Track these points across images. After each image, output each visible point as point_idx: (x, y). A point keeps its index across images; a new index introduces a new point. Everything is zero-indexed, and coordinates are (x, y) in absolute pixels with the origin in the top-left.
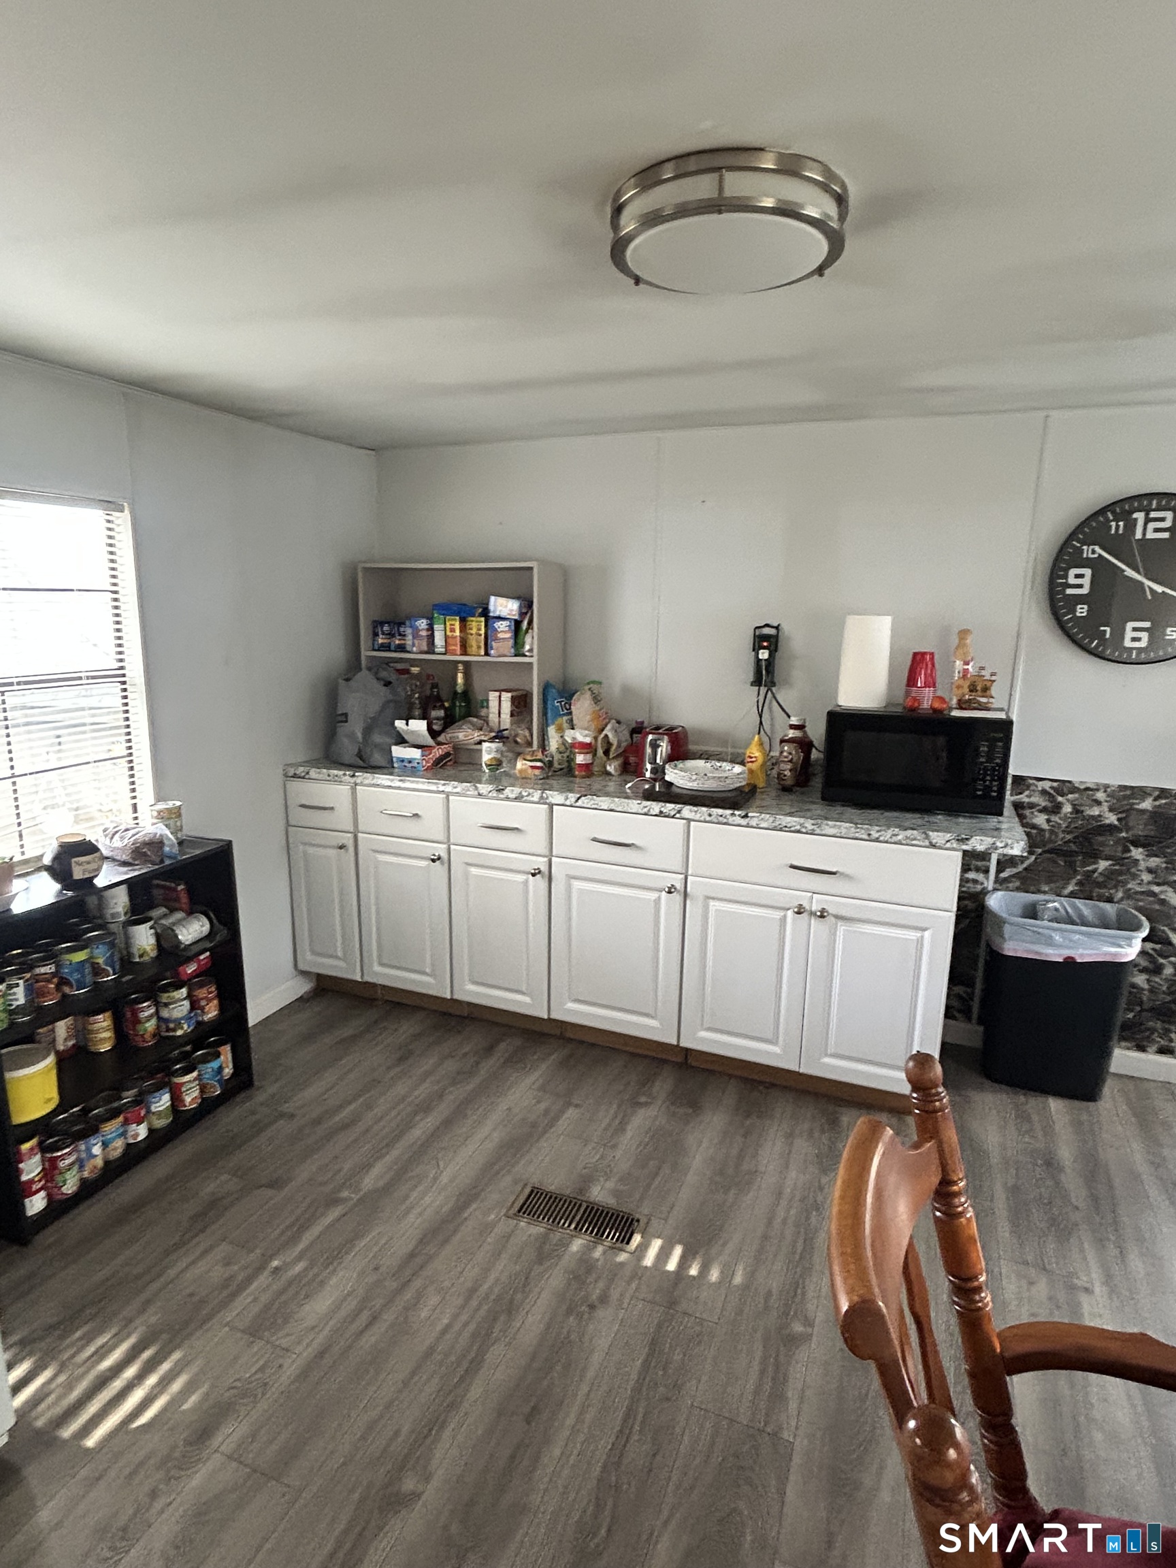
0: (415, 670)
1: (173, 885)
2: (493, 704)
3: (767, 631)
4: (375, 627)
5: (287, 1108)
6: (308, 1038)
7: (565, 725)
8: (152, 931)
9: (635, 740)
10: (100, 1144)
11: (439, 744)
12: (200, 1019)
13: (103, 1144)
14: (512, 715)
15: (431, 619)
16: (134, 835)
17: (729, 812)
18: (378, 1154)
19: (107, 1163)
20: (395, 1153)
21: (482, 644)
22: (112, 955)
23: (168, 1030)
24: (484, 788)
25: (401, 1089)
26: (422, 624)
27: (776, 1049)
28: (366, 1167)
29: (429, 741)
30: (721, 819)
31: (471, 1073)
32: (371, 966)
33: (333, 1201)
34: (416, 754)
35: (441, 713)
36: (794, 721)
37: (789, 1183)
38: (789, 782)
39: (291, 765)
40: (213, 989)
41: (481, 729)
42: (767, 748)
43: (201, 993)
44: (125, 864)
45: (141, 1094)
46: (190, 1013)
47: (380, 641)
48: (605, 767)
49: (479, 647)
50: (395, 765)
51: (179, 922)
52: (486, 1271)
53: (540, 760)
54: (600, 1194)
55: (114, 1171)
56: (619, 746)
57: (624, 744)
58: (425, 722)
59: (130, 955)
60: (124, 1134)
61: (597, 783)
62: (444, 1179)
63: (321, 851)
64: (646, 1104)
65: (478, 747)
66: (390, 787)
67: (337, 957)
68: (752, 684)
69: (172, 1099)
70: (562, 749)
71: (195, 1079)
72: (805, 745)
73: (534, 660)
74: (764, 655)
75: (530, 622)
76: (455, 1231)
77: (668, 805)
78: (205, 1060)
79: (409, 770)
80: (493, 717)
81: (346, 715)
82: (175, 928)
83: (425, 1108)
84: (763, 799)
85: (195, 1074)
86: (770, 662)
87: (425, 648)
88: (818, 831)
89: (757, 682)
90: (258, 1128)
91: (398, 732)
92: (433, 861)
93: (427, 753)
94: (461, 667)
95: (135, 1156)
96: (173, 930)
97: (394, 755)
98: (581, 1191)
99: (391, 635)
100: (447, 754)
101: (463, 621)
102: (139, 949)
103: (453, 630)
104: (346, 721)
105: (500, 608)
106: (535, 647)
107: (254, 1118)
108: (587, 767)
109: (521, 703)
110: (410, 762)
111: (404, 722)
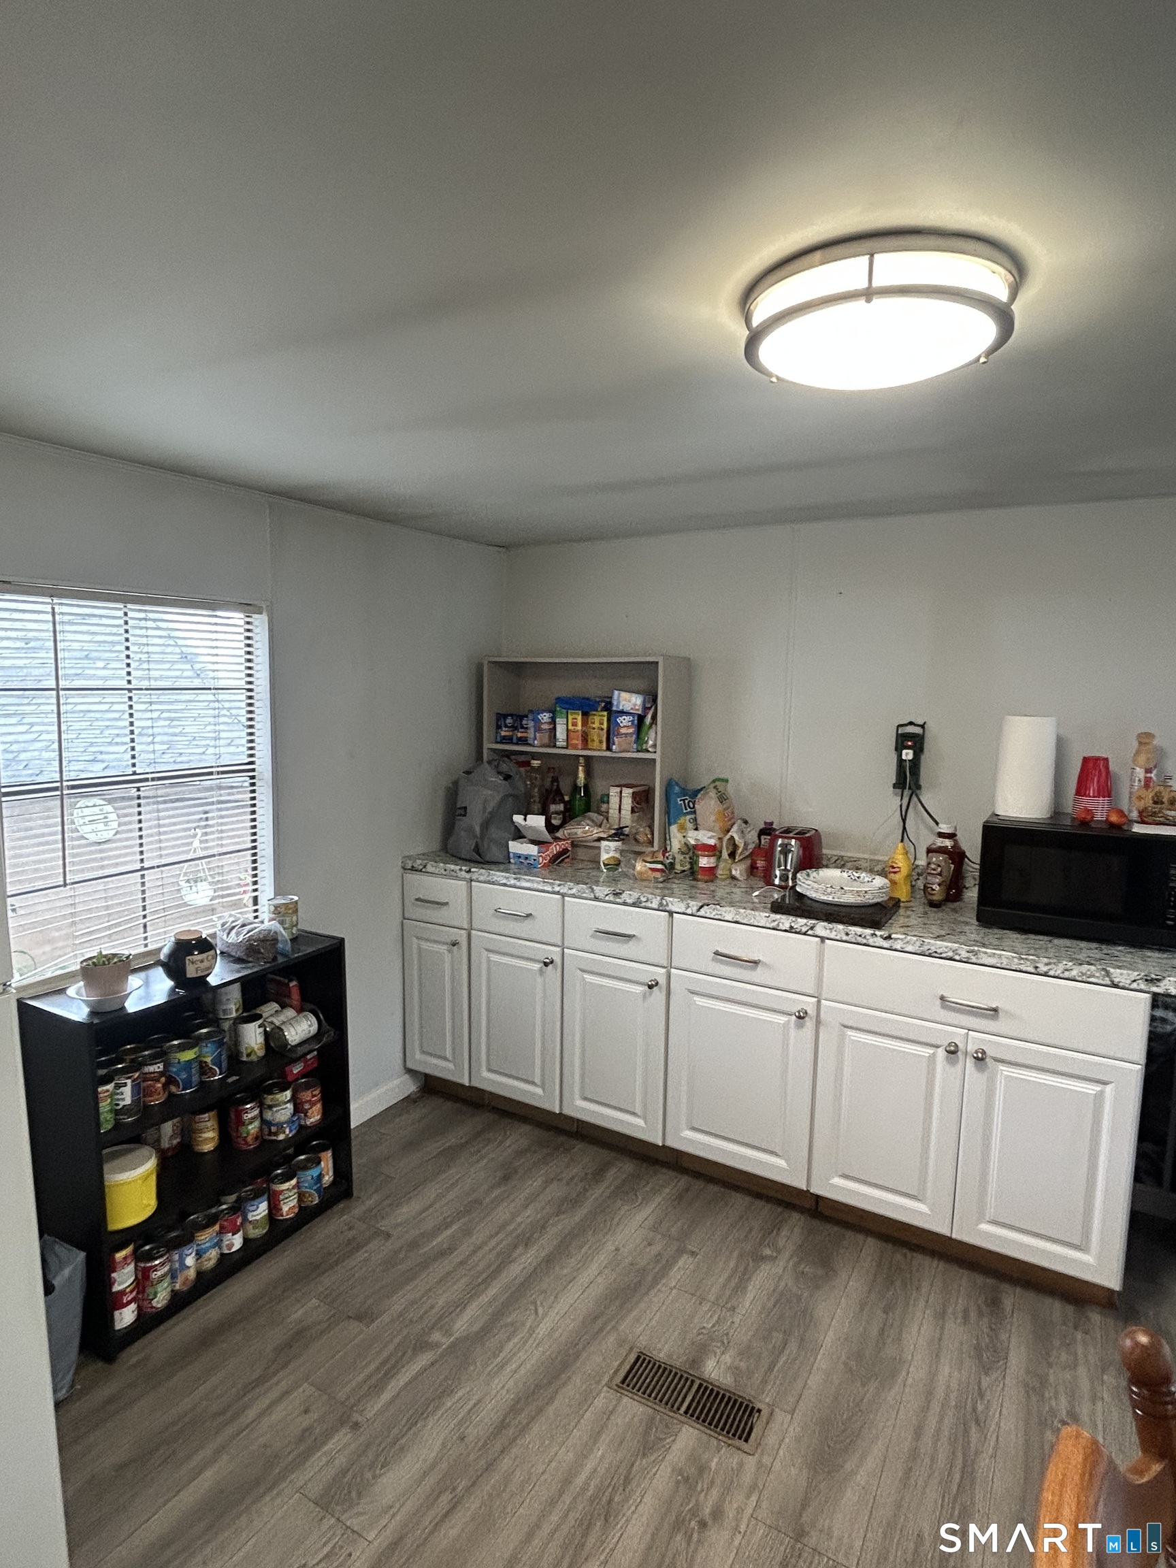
0: (536, 763)
1: (286, 981)
2: (614, 801)
3: (911, 729)
4: (498, 720)
5: (384, 1225)
6: (410, 1145)
7: (690, 825)
8: (262, 1030)
9: (763, 841)
10: (194, 1254)
11: (557, 839)
12: (303, 1123)
13: (197, 1254)
14: (633, 811)
15: (553, 712)
16: (248, 932)
17: (869, 931)
18: (473, 1292)
19: (199, 1274)
20: (492, 1291)
21: (604, 739)
22: (220, 1054)
23: (270, 1133)
24: (601, 891)
25: (503, 1213)
26: (545, 717)
27: (923, 1208)
28: (460, 1306)
29: (546, 836)
30: (859, 938)
31: (576, 1202)
32: (479, 1071)
33: (422, 1345)
34: (533, 850)
35: (561, 807)
36: (944, 828)
37: (942, 1380)
38: (936, 898)
39: (409, 857)
40: (317, 1092)
41: (600, 826)
42: (912, 857)
43: (306, 1095)
44: (238, 960)
45: (239, 1200)
46: (294, 1115)
47: (503, 733)
48: (731, 871)
49: (601, 742)
50: (512, 861)
51: (289, 1022)
52: (583, 1456)
53: (662, 863)
54: (716, 1370)
55: (207, 1282)
56: (745, 848)
57: (751, 846)
58: (543, 818)
59: (239, 1053)
60: (218, 1244)
61: (721, 889)
62: (542, 1330)
63: (436, 947)
64: (773, 1259)
65: (596, 844)
66: (505, 885)
67: (445, 1059)
68: (895, 786)
69: (270, 1208)
70: (684, 849)
71: (294, 1188)
72: (957, 856)
73: (657, 757)
74: (908, 755)
75: (654, 717)
76: (551, 1400)
77: (799, 920)
78: (305, 1167)
79: (526, 866)
80: (613, 812)
81: (465, 808)
82: (283, 1027)
83: (526, 1240)
84: (908, 917)
85: (294, 1182)
86: (915, 763)
87: (546, 741)
88: (974, 959)
89: (900, 784)
90: (353, 1246)
91: (516, 826)
92: (546, 964)
93: (543, 850)
94: (582, 760)
95: (229, 1267)
96: (282, 1030)
97: (510, 850)
98: (696, 1362)
99: (514, 728)
100: (565, 851)
101: (585, 714)
102: (246, 1048)
103: (575, 724)
104: (465, 815)
105: (623, 703)
106: (659, 743)
107: (351, 1234)
108: (711, 871)
109: (643, 799)
110: (526, 858)
111: (522, 817)
